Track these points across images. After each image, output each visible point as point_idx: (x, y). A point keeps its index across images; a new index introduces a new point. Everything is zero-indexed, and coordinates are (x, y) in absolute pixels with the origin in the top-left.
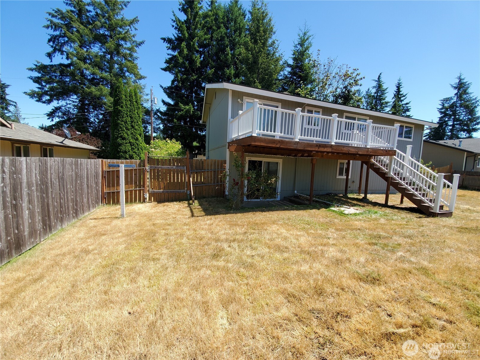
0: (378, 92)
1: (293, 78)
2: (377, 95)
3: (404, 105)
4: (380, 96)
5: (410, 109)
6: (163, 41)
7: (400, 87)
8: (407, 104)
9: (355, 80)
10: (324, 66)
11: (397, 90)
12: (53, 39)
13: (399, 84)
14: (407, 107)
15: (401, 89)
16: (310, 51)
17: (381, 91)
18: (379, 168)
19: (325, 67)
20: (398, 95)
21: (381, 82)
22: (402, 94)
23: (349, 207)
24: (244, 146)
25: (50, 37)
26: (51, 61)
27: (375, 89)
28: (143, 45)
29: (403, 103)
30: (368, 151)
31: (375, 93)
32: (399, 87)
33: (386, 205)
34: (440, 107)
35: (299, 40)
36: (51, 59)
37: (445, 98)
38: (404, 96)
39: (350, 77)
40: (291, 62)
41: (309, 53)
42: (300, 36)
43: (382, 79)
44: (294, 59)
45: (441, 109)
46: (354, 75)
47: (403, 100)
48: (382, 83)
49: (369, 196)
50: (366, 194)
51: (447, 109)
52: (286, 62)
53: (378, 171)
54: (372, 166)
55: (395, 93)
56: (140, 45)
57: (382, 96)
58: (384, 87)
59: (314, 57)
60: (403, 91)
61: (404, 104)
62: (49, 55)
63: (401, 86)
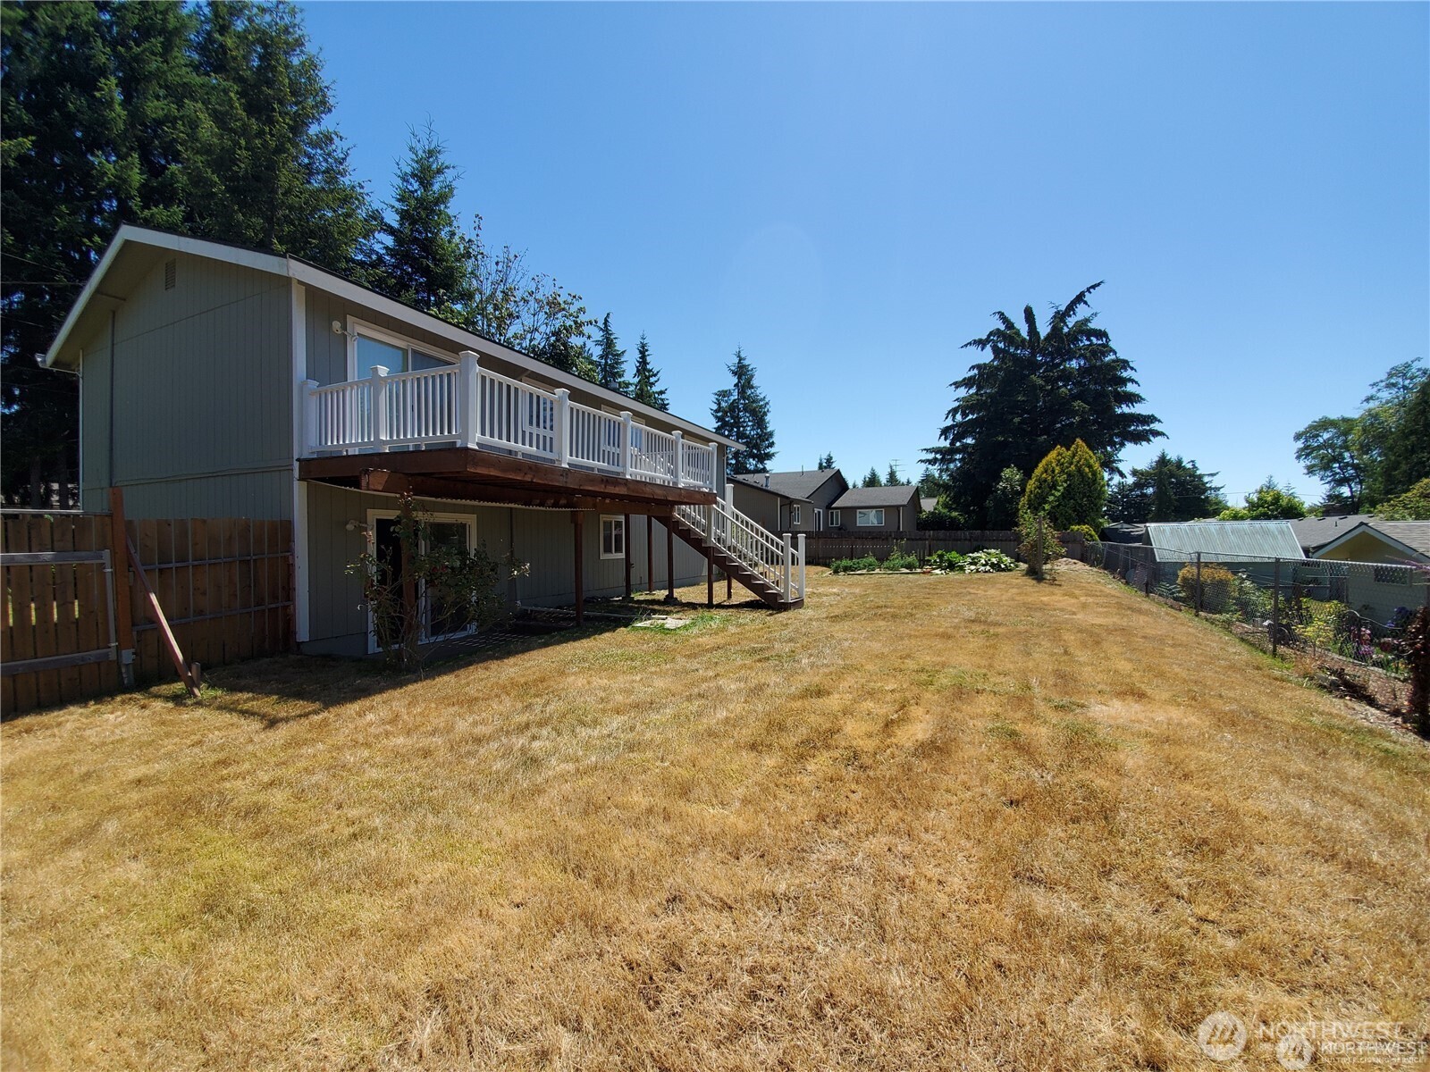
0: (607, 355)
1: (402, 269)
2: (606, 362)
3: (656, 395)
4: (612, 367)
5: (668, 404)
7: (647, 353)
8: (662, 393)
9: (576, 322)
10: (497, 263)
11: (640, 358)
13: (643, 347)
14: (662, 400)
15: (648, 359)
16: (452, 207)
17: (614, 355)
18: (689, 530)
19: (500, 268)
20: (643, 368)
21: (611, 334)
22: (651, 371)
23: (664, 617)
24: (412, 475)
27: (600, 348)
29: (655, 389)
30: (680, 495)
31: (601, 357)
32: (643, 352)
33: (710, 606)
34: (715, 407)
35: (415, 165)
37: (721, 390)
38: (655, 375)
39: (564, 312)
40: (392, 219)
41: (449, 211)
42: (417, 156)
43: (613, 328)
44: (404, 215)
45: (716, 411)
46: (573, 309)
47: (653, 384)
48: (612, 337)
49: (677, 593)
50: (671, 588)
51: (725, 413)
52: (375, 216)
53: (687, 535)
54: (674, 527)
55: (638, 365)
57: (616, 368)
58: (619, 347)
59: (464, 228)
60: (653, 364)
61: (656, 393)
63: (647, 350)
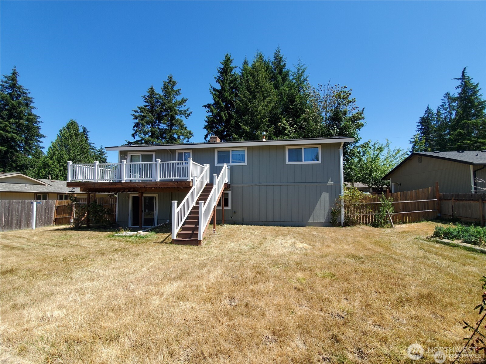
6: (205, 107)
12: (137, 125)
25: (134, 125)
26: (134, 139)
28: (191, 115)
36: (134, 137)
56: (189, 115)
62: (133, 135)
